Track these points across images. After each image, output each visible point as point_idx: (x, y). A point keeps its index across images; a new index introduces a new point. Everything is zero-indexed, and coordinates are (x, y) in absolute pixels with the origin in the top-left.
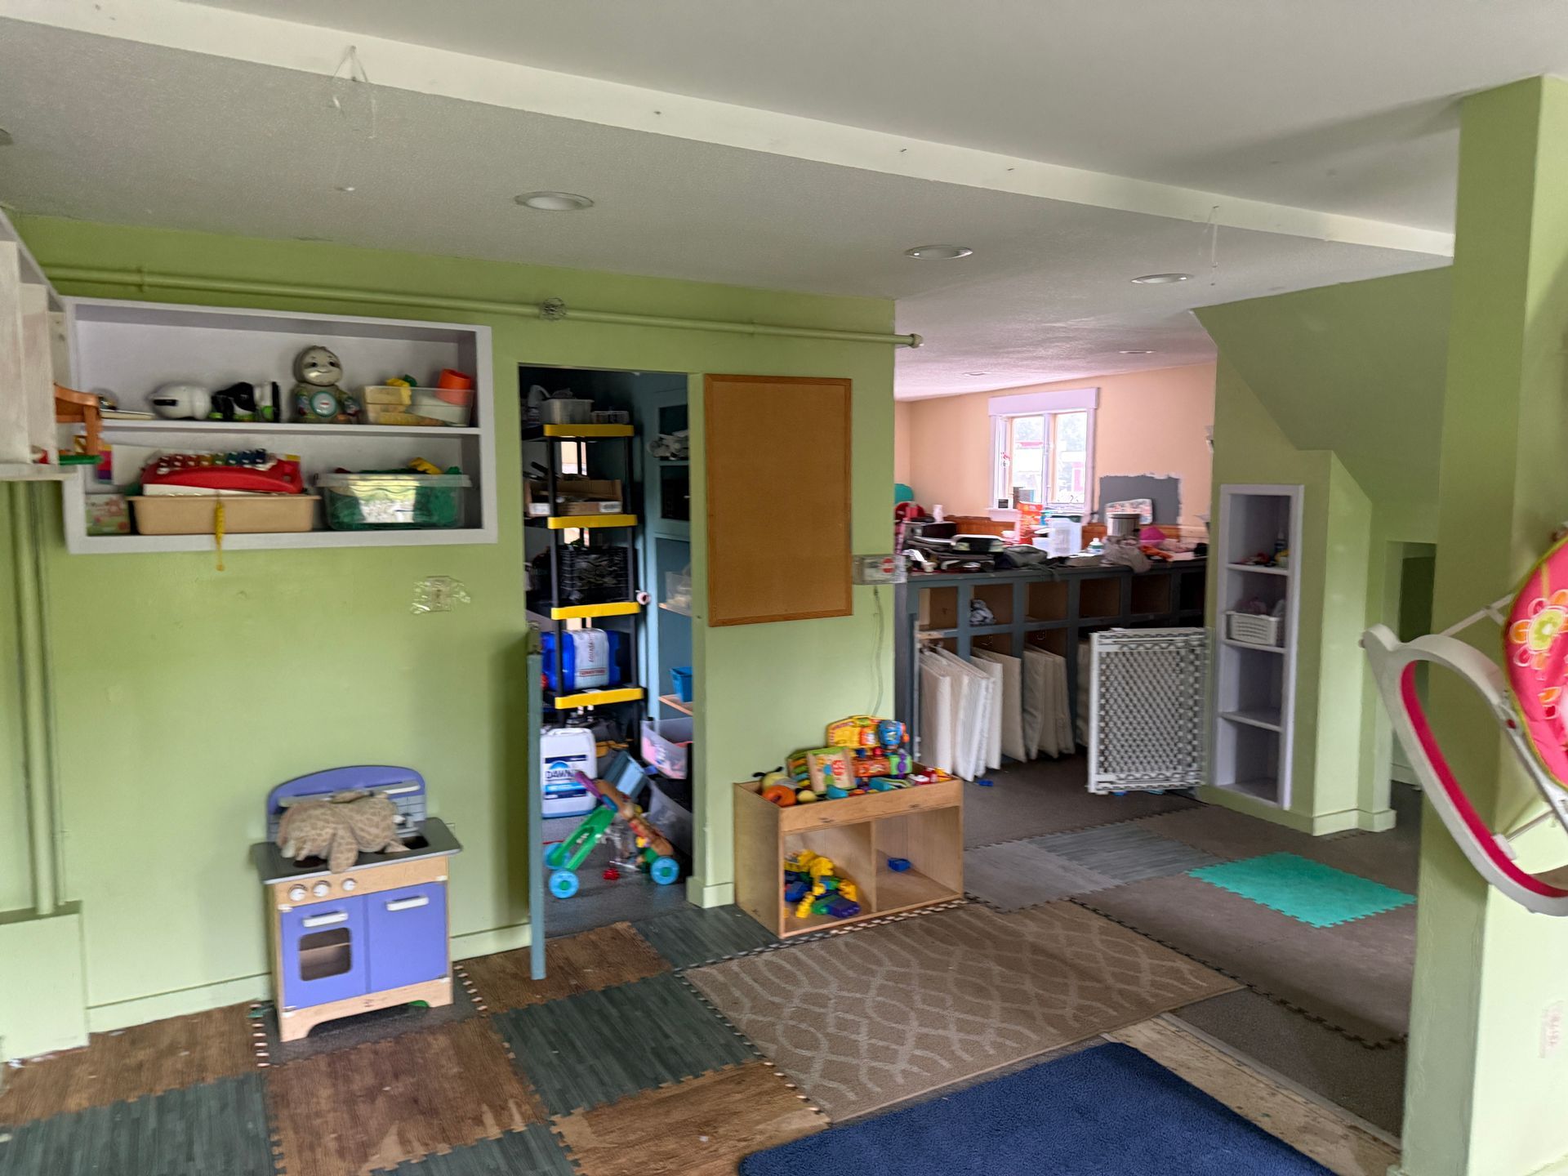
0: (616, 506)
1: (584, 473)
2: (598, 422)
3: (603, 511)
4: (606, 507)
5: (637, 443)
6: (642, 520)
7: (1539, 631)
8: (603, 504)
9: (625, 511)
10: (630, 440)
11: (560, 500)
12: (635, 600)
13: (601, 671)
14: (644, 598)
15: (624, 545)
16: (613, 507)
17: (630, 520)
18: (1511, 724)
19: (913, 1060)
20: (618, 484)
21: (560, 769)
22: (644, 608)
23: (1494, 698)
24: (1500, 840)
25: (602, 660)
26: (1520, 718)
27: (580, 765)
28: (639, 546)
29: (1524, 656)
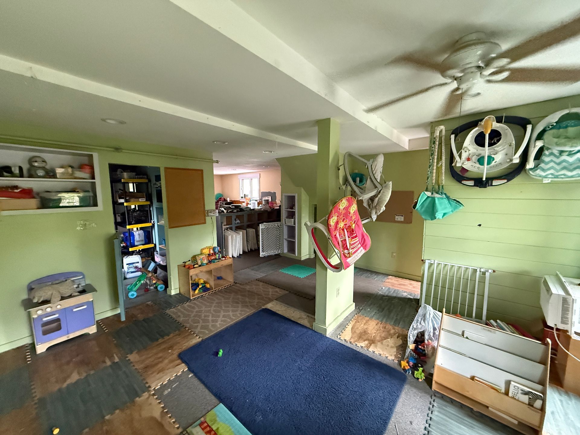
0: (144, 200)
1: (135, 191)
2: (138, 178)
3: (140, 201)
4: (141, 200)
5: (149, 184)
6: (152, 203)
7: (333, 221)
8: (140, 199)
9: (147, 200)
10: (147, 183)
11: (127, 198)
12: (151, 222)
13: (142, 241)
14: (153, 222)
15: (147, 209)
16: (143, 200)
17: (148, 203)
18: (329, 238)
19: (222, 321)
20: (145, 194)
21: (131, 266)
22: (154, 225)
23: (326, 234)
24: (328, 259)
25: (143, 238)
26: (330, 237)
27: (137, 265)
28: (151, 209)
29: (331, 225)
